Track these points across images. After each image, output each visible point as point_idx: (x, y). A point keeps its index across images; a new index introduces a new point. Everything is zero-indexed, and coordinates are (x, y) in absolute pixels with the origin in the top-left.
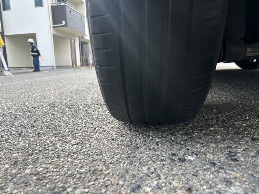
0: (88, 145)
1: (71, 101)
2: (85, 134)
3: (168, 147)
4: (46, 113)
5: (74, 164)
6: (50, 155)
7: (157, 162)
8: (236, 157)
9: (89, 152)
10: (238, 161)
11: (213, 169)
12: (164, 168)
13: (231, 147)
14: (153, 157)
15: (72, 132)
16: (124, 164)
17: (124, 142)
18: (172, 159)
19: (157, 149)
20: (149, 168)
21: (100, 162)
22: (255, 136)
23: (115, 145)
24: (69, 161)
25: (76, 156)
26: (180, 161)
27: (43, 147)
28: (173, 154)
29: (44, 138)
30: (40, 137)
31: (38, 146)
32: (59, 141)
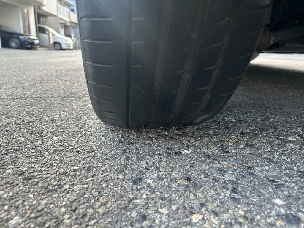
0: (75, 142)
1: (37, 92)
2: (68, 131)
3: (163, 141)
4: (8, 106)
5: (64, 162)
6: (31, 154)
7: (155, 157)
8: (227, 150)
9: (78, 149)
10: (229, 153)
11: (208, 160)
12: (162, 162)
13: (222, 141)
14: (149, 151)
15: (50, 128)
16: (120, 159)
17: (116, 138)
18: (168, 153)
19: (153, 144)
20: (147, 162)
21: (94, 159)
22: (243, 131)
23: (106, 142)
24: (57, 160)
25: (63, 154)
26: (176, 155)
27: (19, 145)
28: (169, 149)
29: (16, 135)
30: (11, 134)
31: (11, 144)
32: (37, 139)
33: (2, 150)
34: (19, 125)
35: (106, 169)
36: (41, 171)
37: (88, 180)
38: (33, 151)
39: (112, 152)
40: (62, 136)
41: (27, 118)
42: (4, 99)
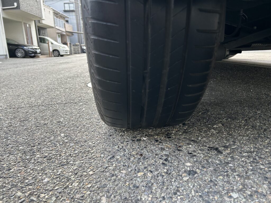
0: (75, 136)
1: (45, 100)
3: (131, 133)
4: (28, 113)
5: (69, 149)
7: (124, 143)
8: (170, 136)
9: (77, 141)
10: (171, 138)
11: (156, 143)
12: (128, 146)
13: (169, 130)
14: (121, 140)
16: (103, 146)
18: (133, 140)
19: (124, 135)
20: (119, 147)
21: (87, 146)
23: (94, 135)
27: (40, 140)
28: (134, 137)
29: (38, 134)
30: (34, 133)
31: (36, 140)
32: (51, 135)
33: (31, 144)
34: (38, 127)
35: (94, 152)
36: (56, 155)
37: (83, 158)
38: (49, 143)
39: (98, 142)
40: (67, 133)
41: (42, 122)
42: (23, 107)
